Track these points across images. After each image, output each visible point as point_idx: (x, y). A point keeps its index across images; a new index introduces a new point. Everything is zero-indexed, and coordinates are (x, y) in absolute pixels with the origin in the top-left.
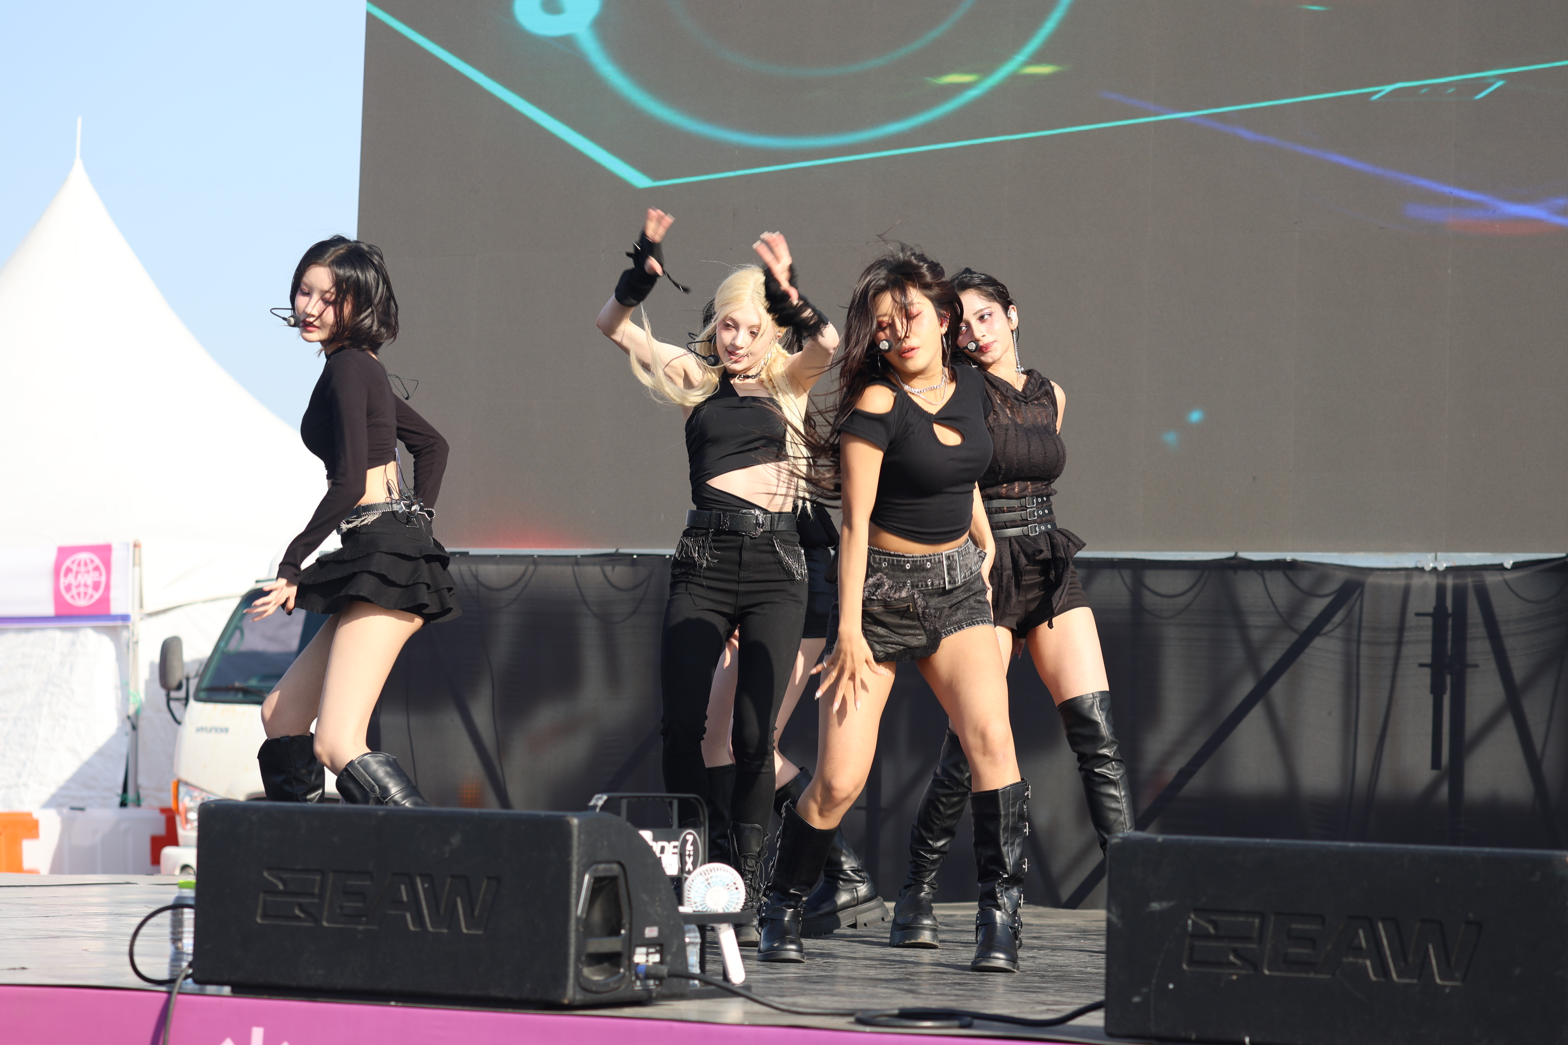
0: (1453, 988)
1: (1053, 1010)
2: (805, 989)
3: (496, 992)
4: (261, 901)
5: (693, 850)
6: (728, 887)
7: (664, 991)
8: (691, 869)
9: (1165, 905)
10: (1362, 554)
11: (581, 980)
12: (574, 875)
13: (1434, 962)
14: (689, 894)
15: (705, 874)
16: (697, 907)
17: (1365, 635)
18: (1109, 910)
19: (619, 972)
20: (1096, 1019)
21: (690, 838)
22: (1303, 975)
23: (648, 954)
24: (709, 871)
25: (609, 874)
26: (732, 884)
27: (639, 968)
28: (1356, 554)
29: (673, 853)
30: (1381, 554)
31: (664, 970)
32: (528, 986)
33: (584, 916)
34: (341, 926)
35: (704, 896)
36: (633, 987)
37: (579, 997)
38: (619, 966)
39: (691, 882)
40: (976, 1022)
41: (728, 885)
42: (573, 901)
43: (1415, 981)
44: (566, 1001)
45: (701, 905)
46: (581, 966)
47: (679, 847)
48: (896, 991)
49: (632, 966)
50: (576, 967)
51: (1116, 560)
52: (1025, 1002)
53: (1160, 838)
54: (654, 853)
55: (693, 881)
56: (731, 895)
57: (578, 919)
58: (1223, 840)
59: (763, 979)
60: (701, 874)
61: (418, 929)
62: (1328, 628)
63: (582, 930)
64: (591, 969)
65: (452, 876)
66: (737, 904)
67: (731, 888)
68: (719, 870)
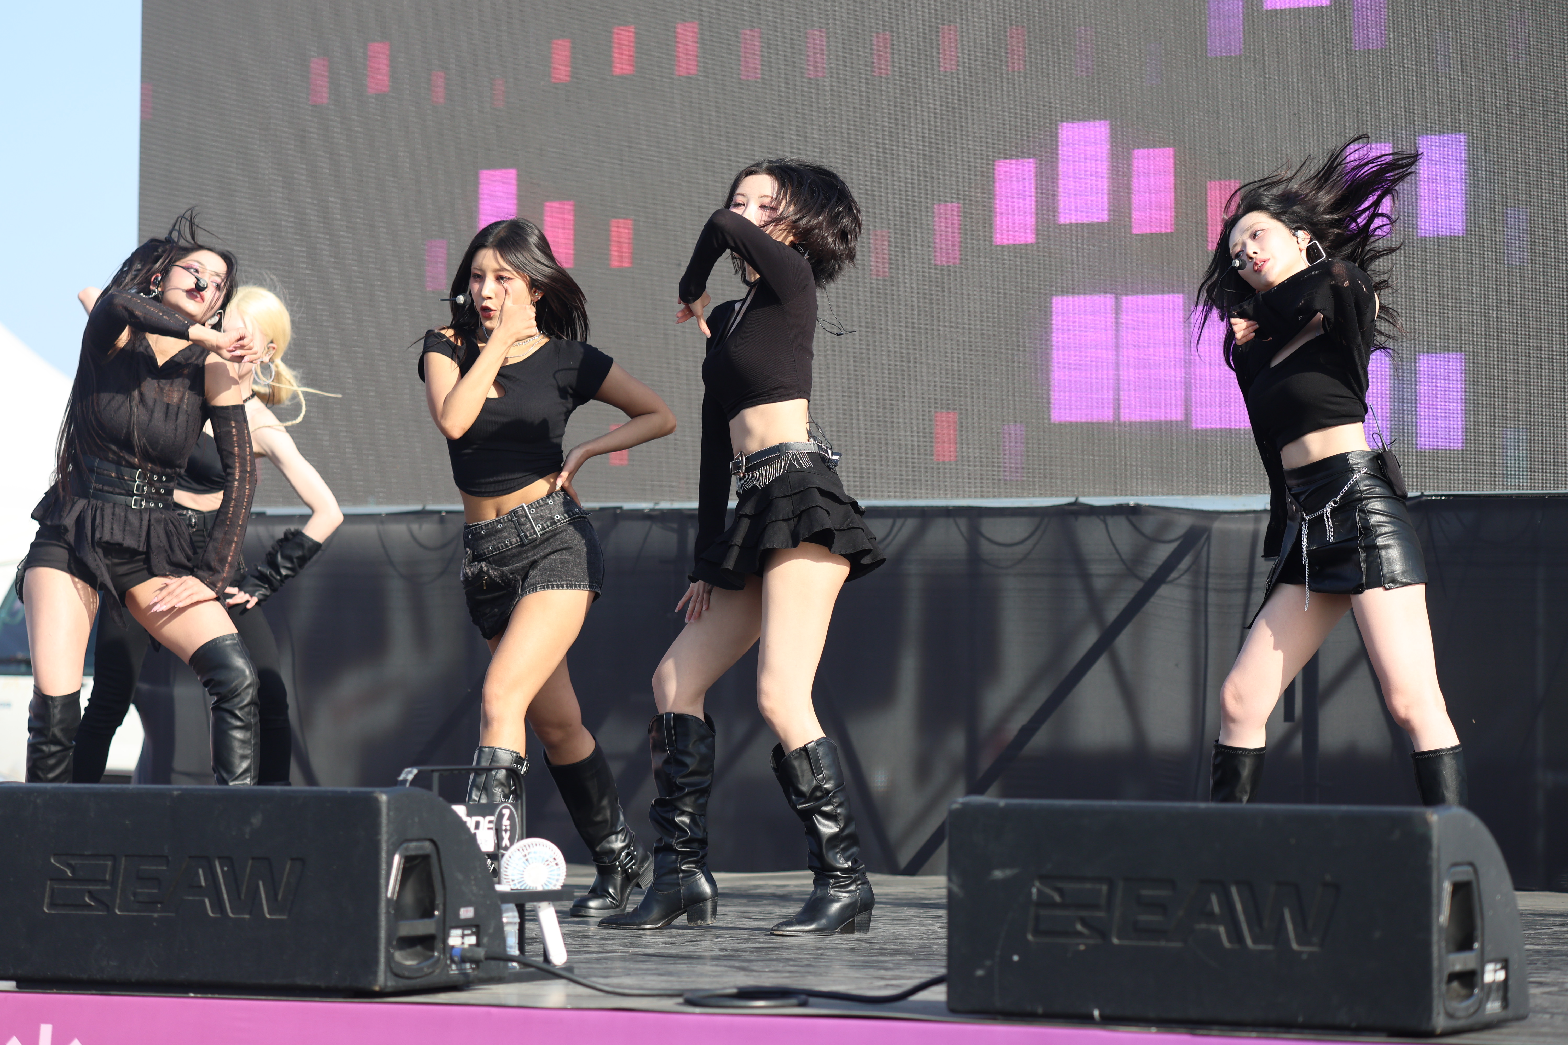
0: (1311, 954)
1: (892, 985)
2: (630, 969)
3: (301, 981)
4: (48, 889)
5: (510, 825)
6: (547, 863)
7: (481, 974)
8: (508, 845)
9: (1008, 872)
10: (1208, 497)
11: (393, 965)
12: (384, 855)
13: (1290, 926)
14: (506, 872)
15: (523, 850)
16: (515, 885)
17: (1213, 582)
18: (950, 880)
19: (433, 956)
20: (938, 994)
21: (506, 812)
22: (1153, 944)
23: (463, 936)
24: (527, 847)
25: (420, 852)
26: (552, 860)
27: (454, 952)
28: (1202, 497)
29: (489, 829)
30: (1228, 496)
31: (481, 953)
32: (337, 973)
33: (395, 897)
34: (135, 914)
36: (448, 971)
37: (391, 984)
38: (432, 950)
39: (509, 859)
40: (812, 1000)
41: (547, 861)
42: (383, 881)
43: (1270, 947)
44: (377, 988)
45: (519, 883)
46: (392, 951)
47: (495, 822)
48: (726, 969)
49: (447, 949)
50: (388, 952)
51: (950, 508)
52: (863, 978)
53: (1002, 803)
54: (468, 830)
55: (510, 857)
56: (551, 871)
57: (389, 901)
58: (1068, 803)
59: (586, 959)
60: (519, 850)
61: (218, 916)
62: (1174, 575)
63: (393, 912)
64: (403, 953)
65: (253, 859)
66: (557, 880)
67: (550, 863)
68: (538, 845)
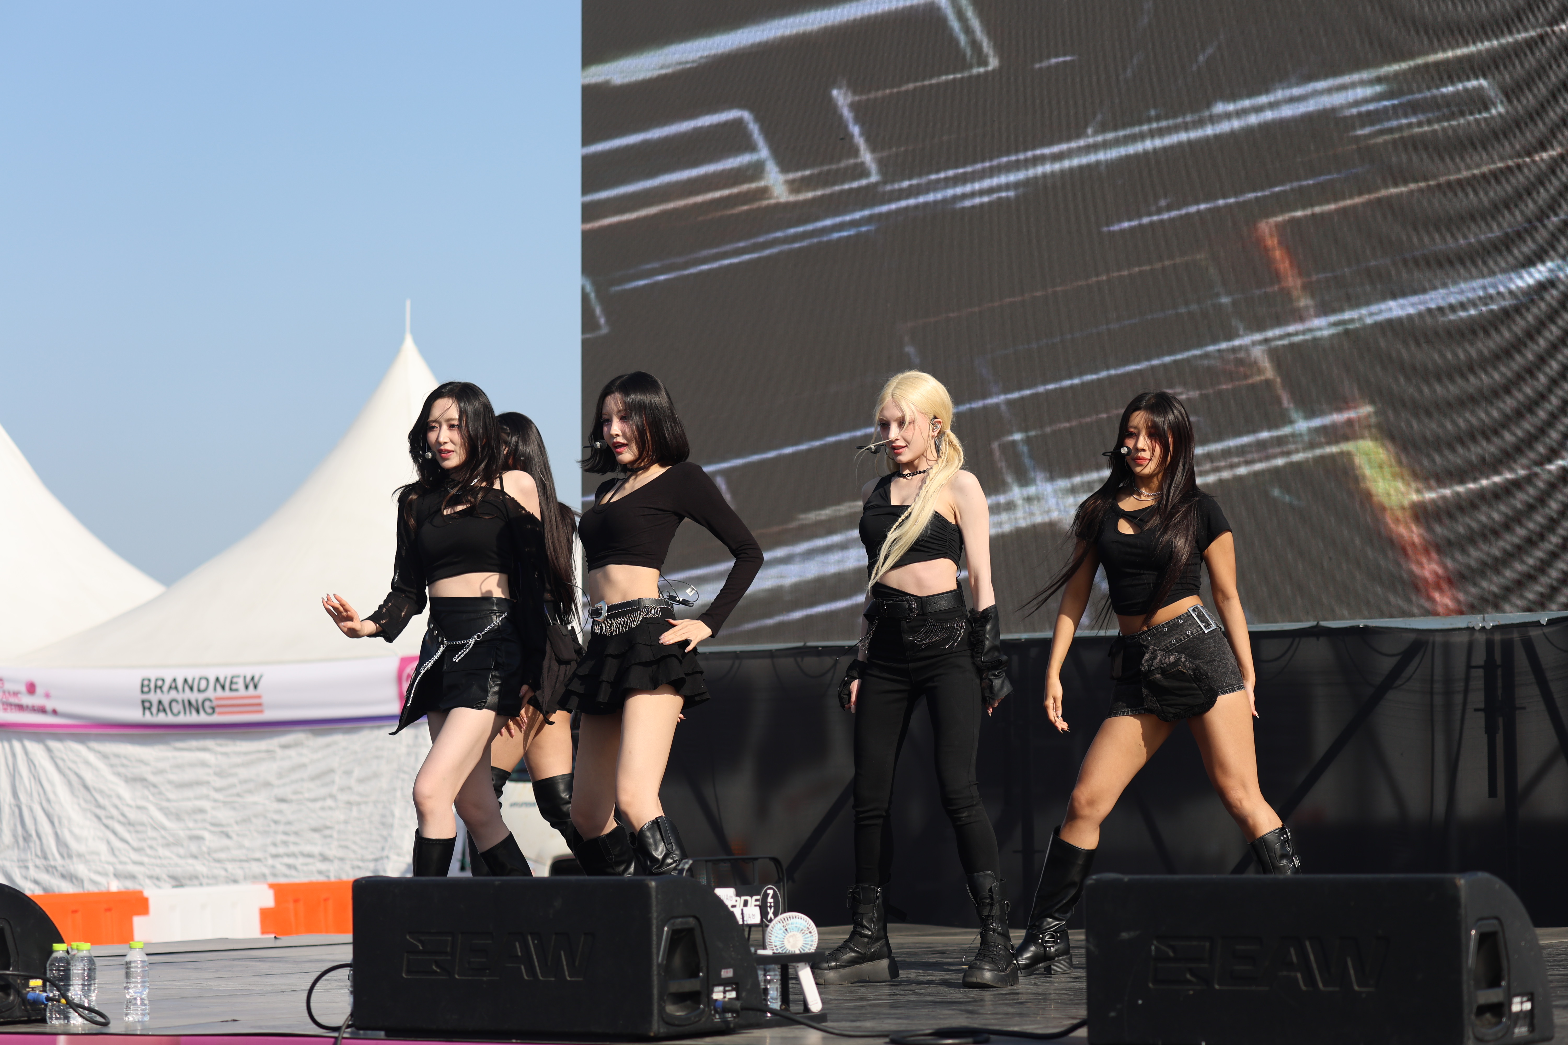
0: (1368, 993)
4: (405, 960)
5: (774, 902)
6: (803, 931)
7: (741, 1022)
8: (773, 917)
9: (1133, 934)
10: (1422, 618)
11: (664, 1016)
12: (654, 929)
13: (1352, 972)
14: (770, 939)
15: (783, 923)
16: (777, 950)
18: (1087, 940)
19: (699, 1008)
21: (770, 892)
22: (1247, 988)
23: (725, 992)
24: (786, 919)
25: (686, 926)
26: (805, 929)
27: (717, 1004)
28: (1417, 618)
29: (756, 906)
31: (738, 1004)
32: (621, 1022)
33: (665, 962)
34: (470, 978)
35: (783, 940)
36: (713, 1020)
37: (663, 1030)
38: (699, 1003)
39: (772, 929)
42: (654, 950)
43: (1337, 989)
44: (652, 1034)
45: (780, 948)
46: (663, 1005)
47: (760, 900)
49: (711, 1003)
50: (660, 1005)
54: (727, 908)
55: (773, 928)
56: (806, 938)
57: (659, 965)
60: (779, 922)
61: (531, 979)
63: (663, 974)
64: (675, 1006)
65: (556, 934)
66: (811, 945)
67: (805, 932)
68: (794, 918)
